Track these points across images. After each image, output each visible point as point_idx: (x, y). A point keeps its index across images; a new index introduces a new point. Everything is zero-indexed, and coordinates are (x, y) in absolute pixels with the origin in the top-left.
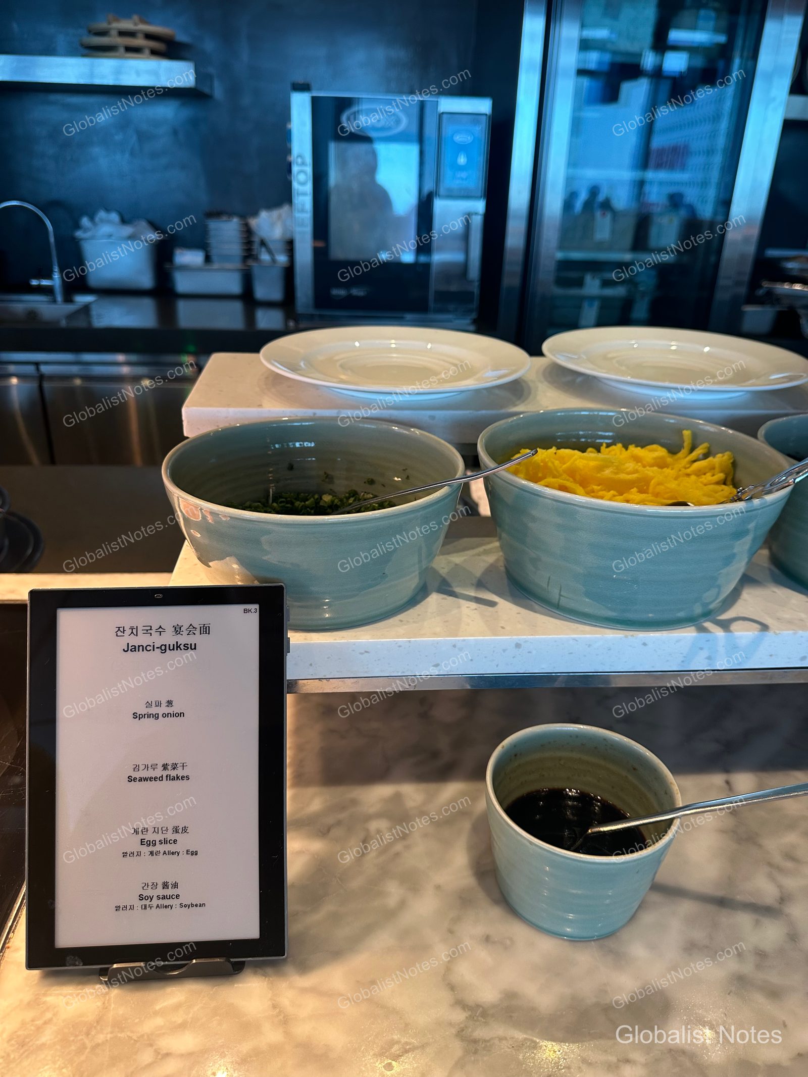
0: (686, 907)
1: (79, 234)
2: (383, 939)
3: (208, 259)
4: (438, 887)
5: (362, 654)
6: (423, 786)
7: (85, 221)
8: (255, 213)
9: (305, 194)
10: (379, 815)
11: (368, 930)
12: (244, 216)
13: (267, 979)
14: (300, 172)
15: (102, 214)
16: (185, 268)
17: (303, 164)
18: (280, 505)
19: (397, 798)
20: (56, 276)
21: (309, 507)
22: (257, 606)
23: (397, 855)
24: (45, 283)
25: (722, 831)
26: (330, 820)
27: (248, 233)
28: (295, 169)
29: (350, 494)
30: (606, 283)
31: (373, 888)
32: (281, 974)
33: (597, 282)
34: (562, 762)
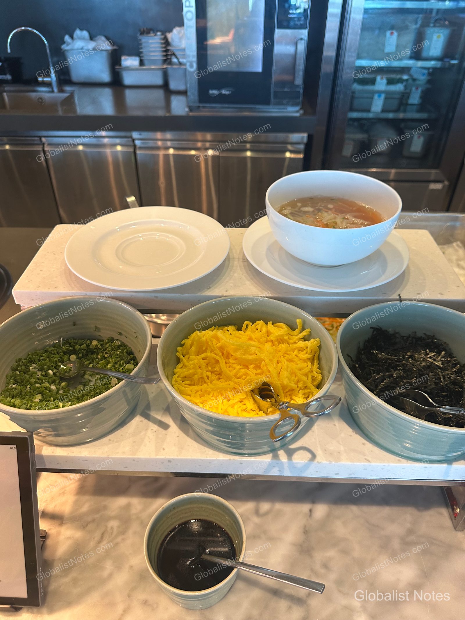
0: (256, 593)
1: (64, 47)
2: (94, 597)
3: (142, 63)
4: (131, 567)
5: (84, 461)
6: (144, 500)
7: (67, 38)
8: (170, 31)
9: (191, 27)
10: (115, 518)
11: (87, 592)
12: (164, 33)
13: (32, 615)
14: (187, 12)
15: (78, 33)
16: (128, 69)
17: (190, 6)
18: (66, 348)
19: (128, 506)
20: (53, 75)
21: (83, 349)
22: (15, 446)
23: (117, 544)
24: (47, 79)
25: (295, 545)
26: (90, 519)
27: (167, 43)
28: (185, 9)
29: (108, 340)
30: (390, 82)
31: (98, 565)
32: (39, 613)
33: (385, 81)
34: (203, 509)
